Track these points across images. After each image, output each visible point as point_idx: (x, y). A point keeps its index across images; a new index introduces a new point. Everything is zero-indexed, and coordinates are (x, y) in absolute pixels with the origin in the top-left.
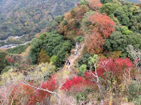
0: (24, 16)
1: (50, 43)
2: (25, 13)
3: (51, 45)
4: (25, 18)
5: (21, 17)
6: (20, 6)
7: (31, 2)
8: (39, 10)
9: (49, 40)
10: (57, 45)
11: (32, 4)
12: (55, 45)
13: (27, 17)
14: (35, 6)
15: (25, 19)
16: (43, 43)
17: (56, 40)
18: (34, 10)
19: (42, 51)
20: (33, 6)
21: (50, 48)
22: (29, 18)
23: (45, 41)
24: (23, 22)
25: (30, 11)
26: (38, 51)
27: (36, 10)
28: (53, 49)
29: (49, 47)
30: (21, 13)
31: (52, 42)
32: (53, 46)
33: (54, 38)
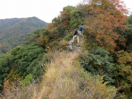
0: (7, 46)
1: (24, 57)
2: (7, 44)
3: (25, 61)
4: (8, 48)
5: (3, 47)
6: (4, 37)
7: (15, 34)
8: (22, 40)
9: (24, 53)
10: (34, 58)
11: (16, 35)
12: (31, 59)
13: (9, 46)
14: (18, 37)
15: (6, 49)
16: (15, 60)
17: (33, 53)
18: (17, 41)
19: (12, 72)
20: (17, 37)
21: (24, 64)
22: (11, 48)
23: (17, 56)
24: (5, 52)
25: (13, 41)
26: (6, 71)
27: (19, 40)
28: (28, 65)
29: (22, 63)
30: (4, 43)
31: (27, 55)
32: (28, 61)
33: (31, 50)
